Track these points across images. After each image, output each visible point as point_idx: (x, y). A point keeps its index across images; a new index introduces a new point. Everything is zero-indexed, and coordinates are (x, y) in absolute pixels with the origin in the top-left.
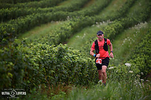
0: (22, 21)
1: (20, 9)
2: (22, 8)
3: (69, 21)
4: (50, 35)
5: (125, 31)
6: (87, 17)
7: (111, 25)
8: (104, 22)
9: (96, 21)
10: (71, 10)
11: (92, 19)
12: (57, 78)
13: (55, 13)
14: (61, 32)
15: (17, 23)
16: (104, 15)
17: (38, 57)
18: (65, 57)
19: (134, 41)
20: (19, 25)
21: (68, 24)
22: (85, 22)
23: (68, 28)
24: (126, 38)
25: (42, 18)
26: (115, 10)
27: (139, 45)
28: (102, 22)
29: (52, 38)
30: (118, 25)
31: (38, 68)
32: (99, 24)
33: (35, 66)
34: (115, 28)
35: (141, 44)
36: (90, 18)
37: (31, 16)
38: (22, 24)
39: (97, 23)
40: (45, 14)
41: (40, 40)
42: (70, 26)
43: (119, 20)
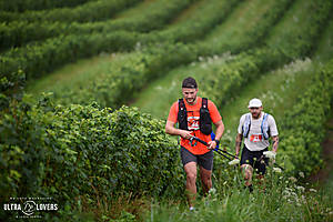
0: (37, 50)
1: (31, 25)
2: (36, 23)
3: (139, 53)
4: (99, 84)
5: (263, 77)
6: (179, 44)
7: (232, 64)
8: (216, 57)
9: (199, 55)
10: (145, 28)
11: (191, 49)
12: (114, 182)
13: (108, 36)
14: (123, 78)
15: (26, 56)
16: (216, 41)
17: (75, 135)
18: (133, 134)
19: (282, 101)
20: (29, 60)
21: (139, 60)
22: (176, 57)
23: (137, 68)
24: (266, 93)
25: (81, 44)
26: (240, 31)
27: (292, 110)
28: (212, 57)
29: (102, 90)
30: (248, 65)
31: (75, 159)
32: (207, 61)
33: (69, 155)
34: (240, 71)
35: (298, 107)
36: (186, 48)
37: (55, 39)
38: (37, 57)
39: (201, 58)
40: (86, 36)
41: (75, 94)
42: (142, 65)
43: (249, 54)
